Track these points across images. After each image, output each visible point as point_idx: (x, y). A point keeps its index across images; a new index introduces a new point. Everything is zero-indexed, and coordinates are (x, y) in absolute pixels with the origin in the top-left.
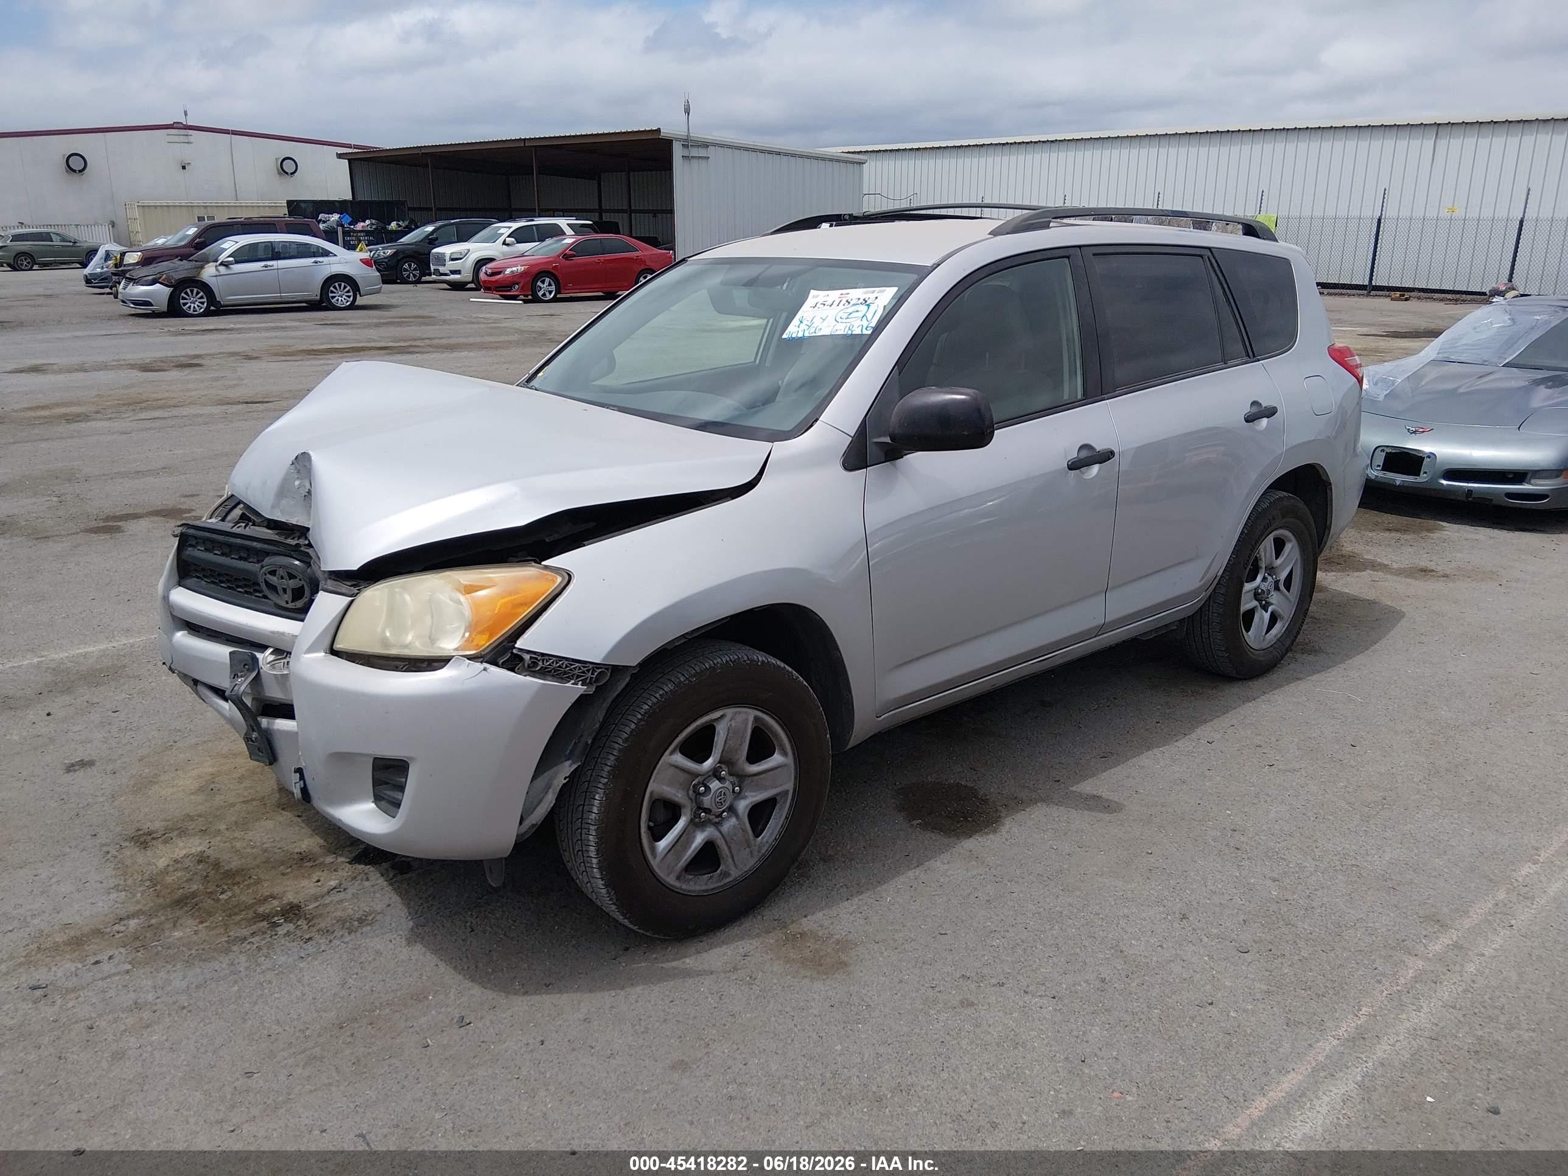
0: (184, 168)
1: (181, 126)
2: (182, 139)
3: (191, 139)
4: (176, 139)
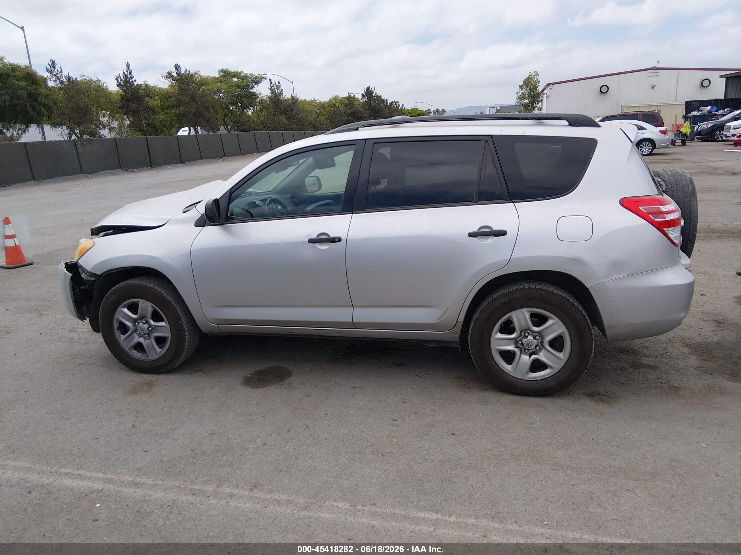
0: (653, 88)
1: (655, 68)
2: (655, 74)
3: (658, 74)
4: (652, 74)
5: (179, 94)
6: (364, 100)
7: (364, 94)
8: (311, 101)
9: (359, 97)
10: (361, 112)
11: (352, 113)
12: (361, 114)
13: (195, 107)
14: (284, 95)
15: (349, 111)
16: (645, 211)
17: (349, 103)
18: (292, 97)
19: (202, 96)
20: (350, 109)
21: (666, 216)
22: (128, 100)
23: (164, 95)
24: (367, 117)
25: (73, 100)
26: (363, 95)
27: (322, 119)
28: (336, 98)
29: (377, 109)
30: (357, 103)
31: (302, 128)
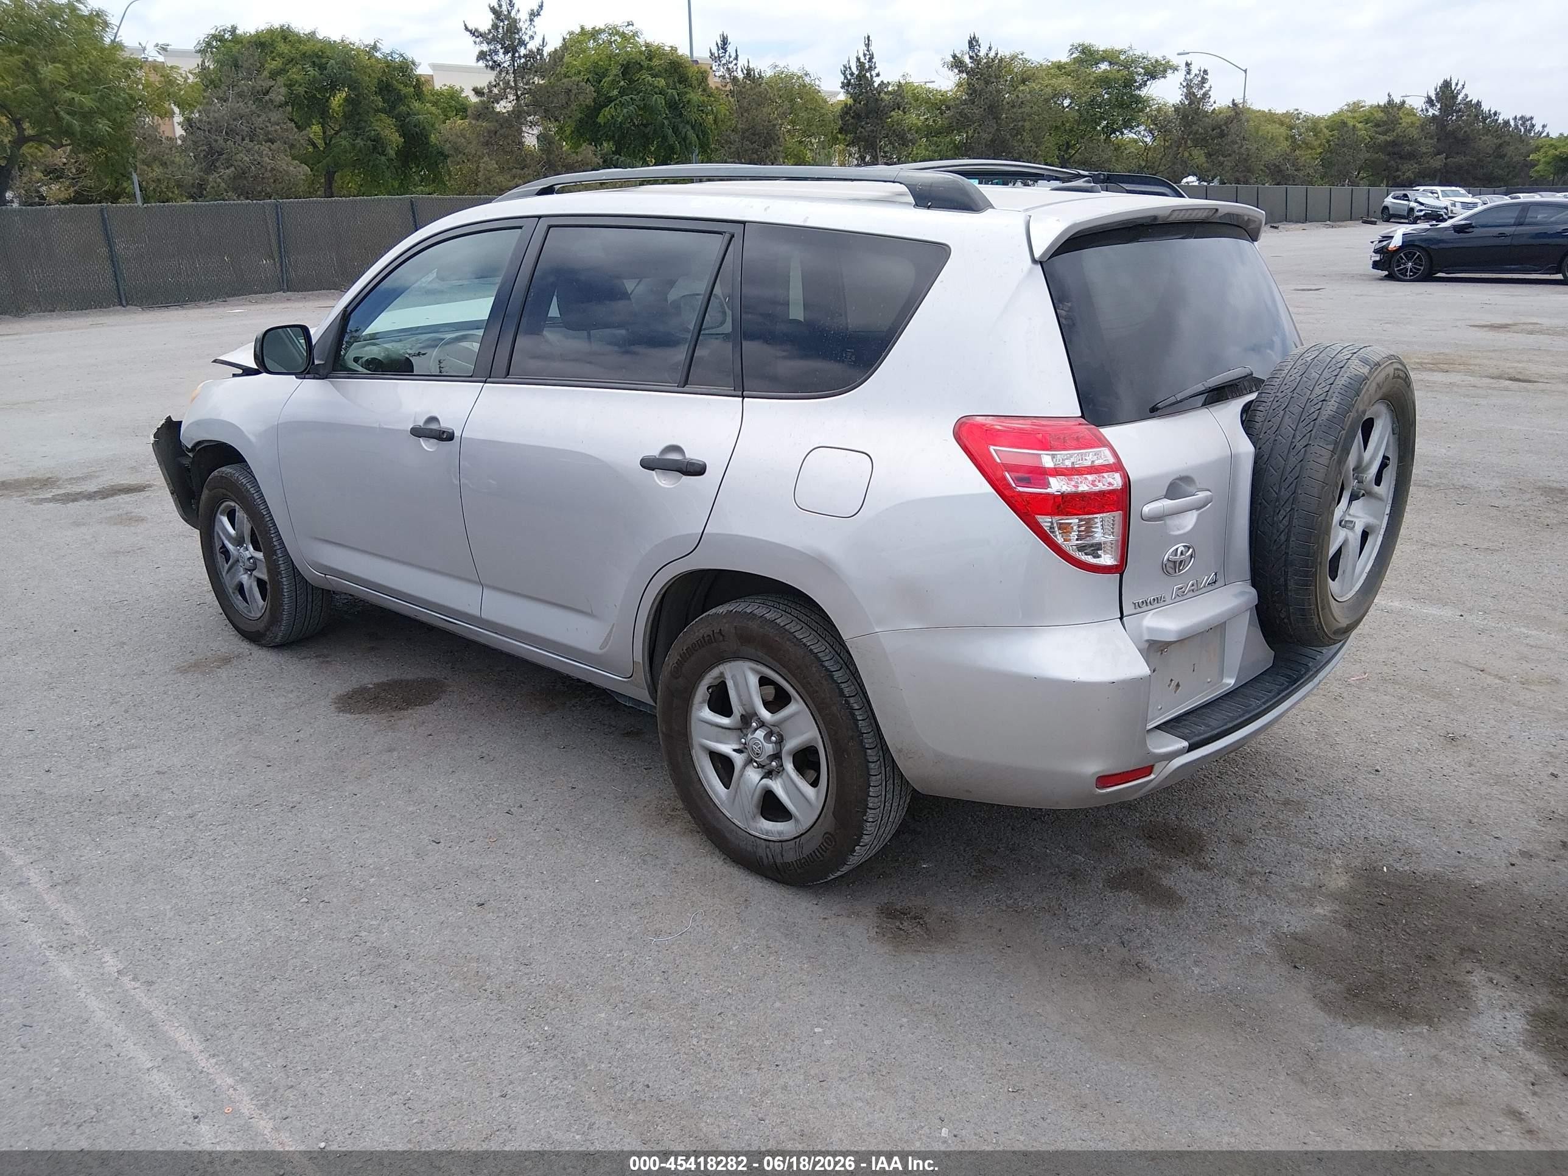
5: (965, 102)
6: (1430, 113)
7: (1433, 98)
8: (1287, 115)
9: (1417, 103)
10: (1412, 142)
11: (1387, 143)
12: (1411, 145)
13: (993, 131)
14: (1212, 100)
15: (1382, 138)
16: (998, 460)
17: (1385, 119)
18: (1234, 104)
19: (1013, 106)
20: (1384, 133)
21: (1052, 480)
22: (857, 116)
23: (937, 103)
24: (1427, 153)
25: (746, 114)
26: (1430, 101)
27: (1304, 156)
28: (1355, 107)
29: (1461, 135)
30: (1406, 121)
31: (1245, 176)
